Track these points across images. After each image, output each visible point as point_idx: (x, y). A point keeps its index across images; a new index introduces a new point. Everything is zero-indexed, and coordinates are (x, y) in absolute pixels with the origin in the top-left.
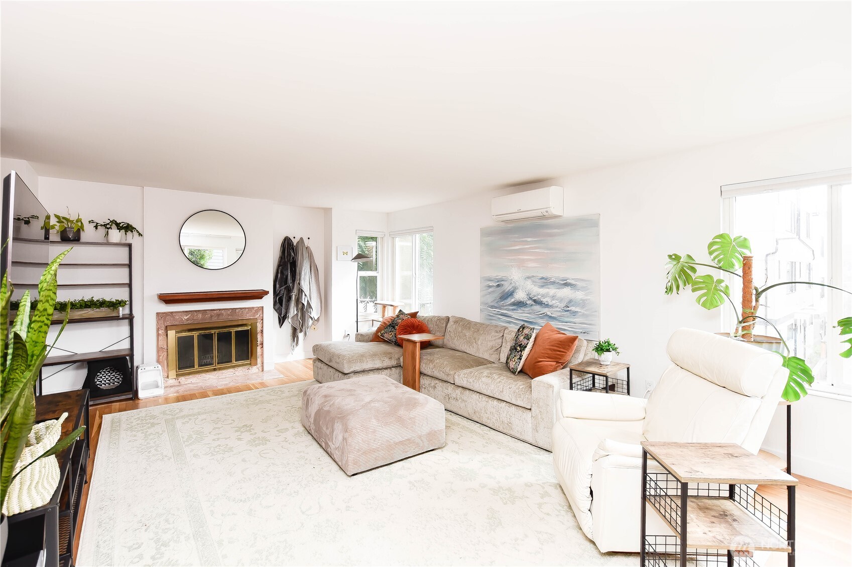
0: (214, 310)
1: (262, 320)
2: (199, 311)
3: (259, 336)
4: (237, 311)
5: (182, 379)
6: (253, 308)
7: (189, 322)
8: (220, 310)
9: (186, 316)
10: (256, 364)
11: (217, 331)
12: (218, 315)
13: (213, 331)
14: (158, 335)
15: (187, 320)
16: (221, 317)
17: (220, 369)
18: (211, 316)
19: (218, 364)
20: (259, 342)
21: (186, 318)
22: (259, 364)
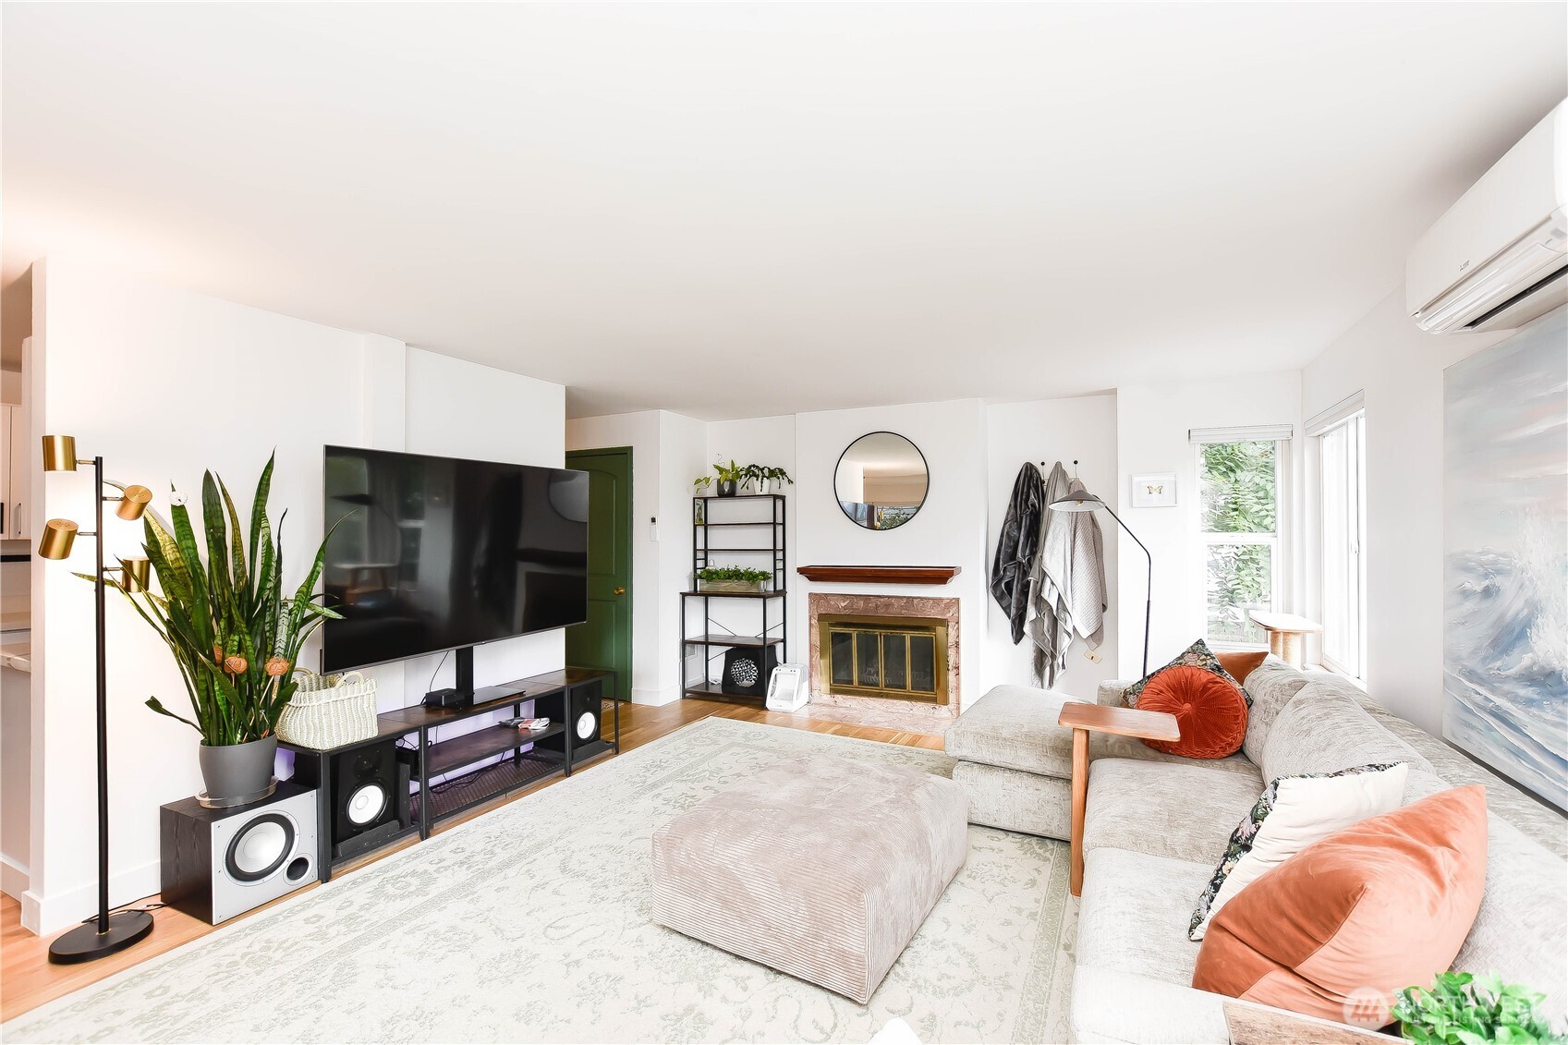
0: (879, 596)
1: (958, 623)
2: (861, 595)
3: (951, 652)
4: (915, 601)
5: (839, 697)
6: (941, 599)
7: (847, 612)
8: (889, 597)
9: (844, 602)
10: (946, 702)
11: (884, 632)
12: (887, 606)
13: (877, 632)
14: (811, 624)
15: (845, 608)
16: (891, 610)
17: (887, 696)
18: (877, 607)
19: (886, 686)
20: (951, 663)
21: (843, 605)
22: (952, 705)
